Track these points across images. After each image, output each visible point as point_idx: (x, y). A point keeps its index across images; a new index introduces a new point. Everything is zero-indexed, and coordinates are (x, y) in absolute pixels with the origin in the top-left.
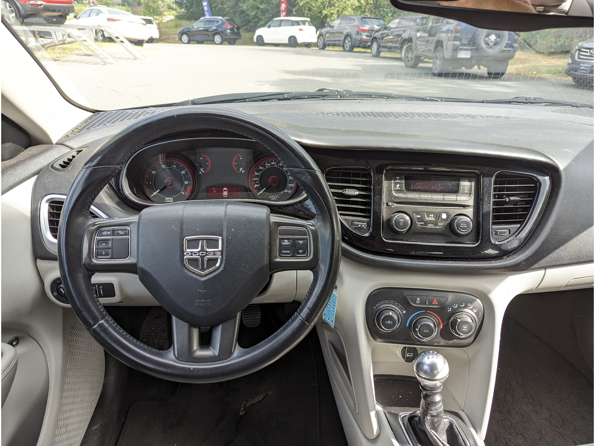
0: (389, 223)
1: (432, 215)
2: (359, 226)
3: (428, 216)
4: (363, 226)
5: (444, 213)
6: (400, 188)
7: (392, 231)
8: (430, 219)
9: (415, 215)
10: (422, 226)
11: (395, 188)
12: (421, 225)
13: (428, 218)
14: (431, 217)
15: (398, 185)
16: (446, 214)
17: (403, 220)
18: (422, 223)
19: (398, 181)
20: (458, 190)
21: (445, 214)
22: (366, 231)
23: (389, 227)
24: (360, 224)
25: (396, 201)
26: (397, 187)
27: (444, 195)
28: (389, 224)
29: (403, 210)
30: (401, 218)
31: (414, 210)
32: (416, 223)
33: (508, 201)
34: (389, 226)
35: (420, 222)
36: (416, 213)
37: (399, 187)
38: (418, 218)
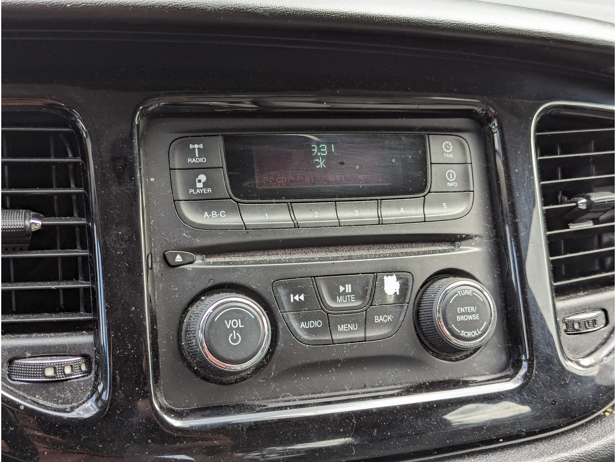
0: (179, 340)
1: (349, 288)
2: (49, 372)
3: (334, 294)
4: (68, 370)
5: (389, 272)
6: (209, 190)
7: (196, 373)
8: (340, 303)
9: (282, 292)
10: (314, 338)
11: (191, 191)
12: (310, 331)
13: (334, 299)
14: (344, 293)
15: (203, 178)
16: (398, 279)
17: (239, 324)
18: (316, 324)
19: (201, 160)
20: (426, 182)
21: (394, 277)
22: (84, 392)
23: (184, 359)
24: (49, 366)
25: (199, 242)
26: (200, 185)
27: (379, 207)
28: (180, 347)
29: (234, 278)
30: (229, 315)
31: (277, 275)
32: (289, 326)
33: (584, 207)
34: (182, 355)
35: (306, 319)
36: (285, 286)
37: (206, 185)
38: (298, 305)
